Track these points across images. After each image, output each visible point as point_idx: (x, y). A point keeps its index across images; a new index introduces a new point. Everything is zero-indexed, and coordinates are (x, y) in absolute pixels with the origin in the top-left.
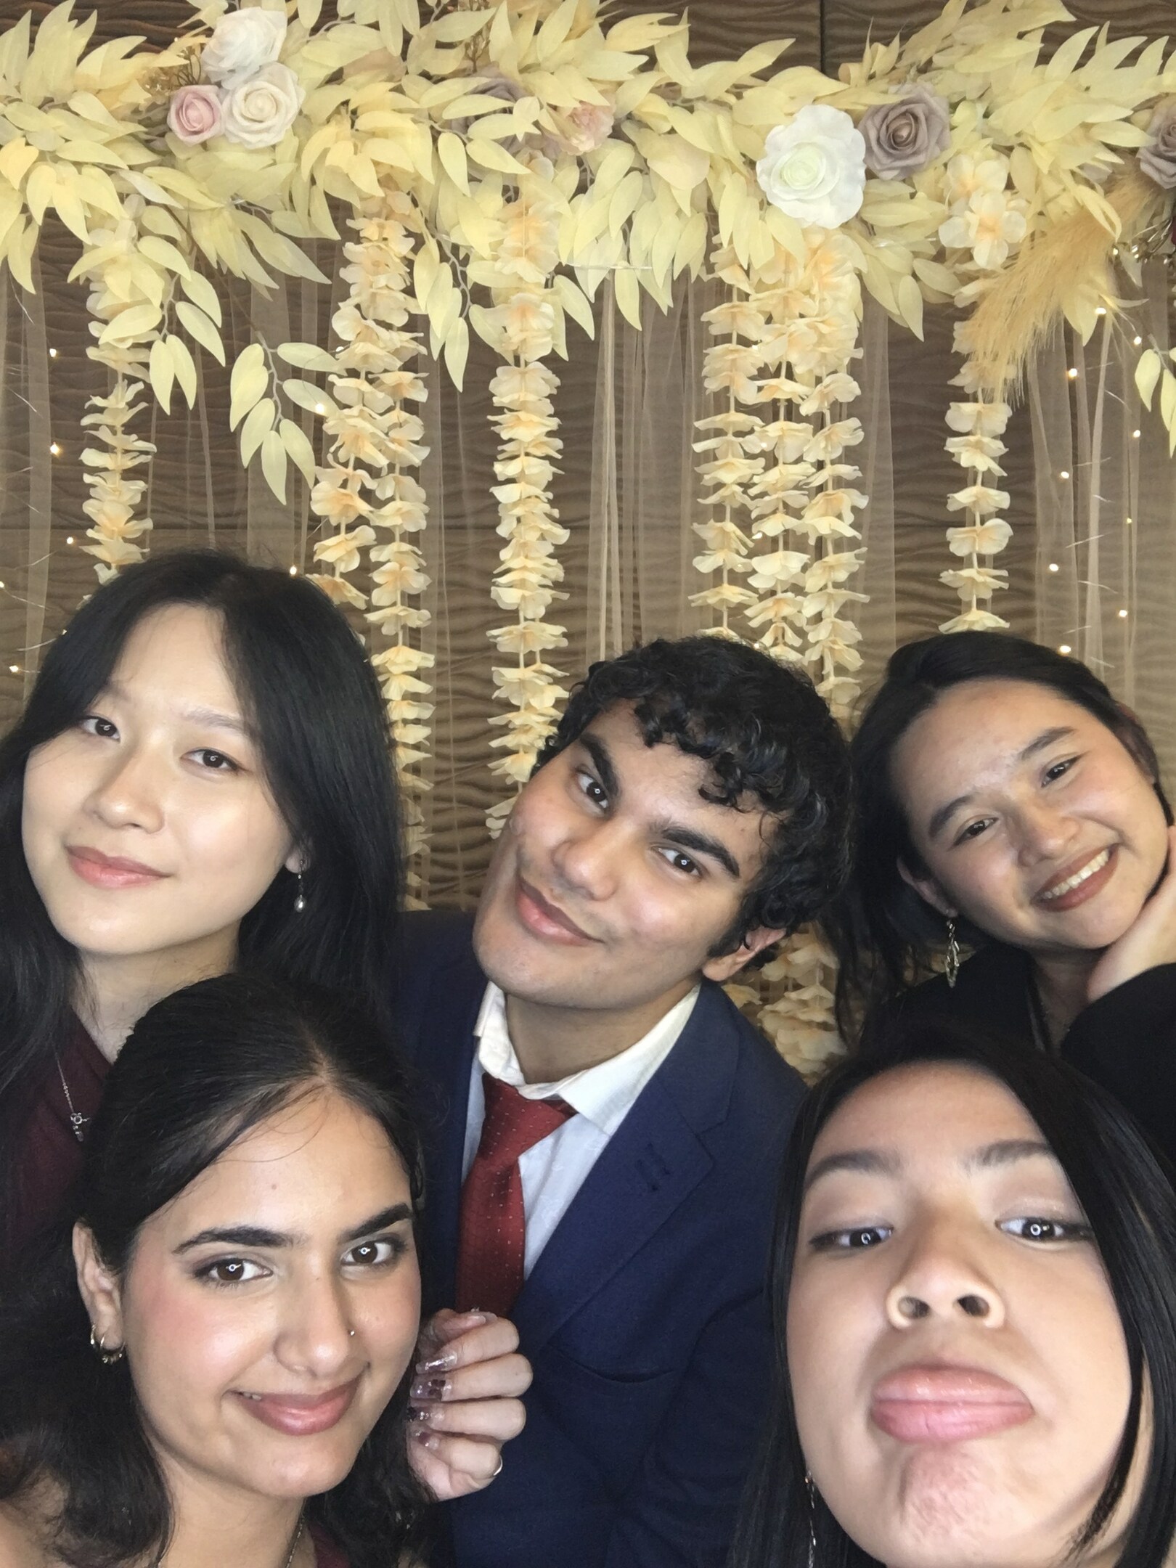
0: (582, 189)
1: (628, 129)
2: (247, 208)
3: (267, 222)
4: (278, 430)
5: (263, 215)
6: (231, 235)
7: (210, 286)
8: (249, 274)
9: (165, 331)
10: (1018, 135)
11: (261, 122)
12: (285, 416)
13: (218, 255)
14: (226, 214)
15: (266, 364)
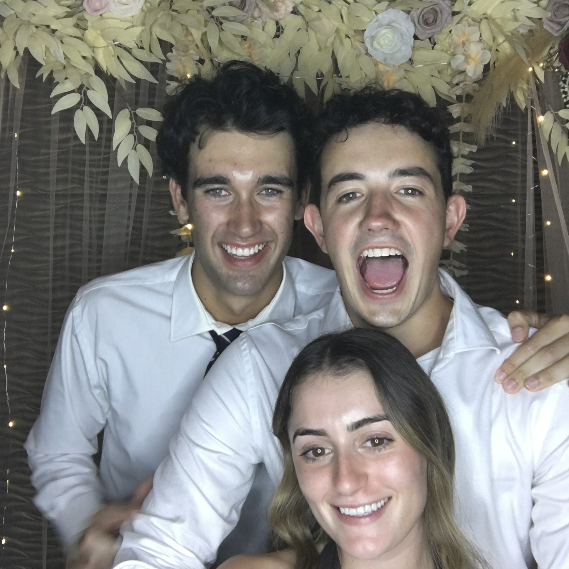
0: (277, 36)
2: (120, 46)
3: (130, 53)
4: (135, 148)
5: (128, 50)
6: (113, 59)
7: (103, 82)
9: (82, 104)
10: (484, 14)
11: (127, 5)
12: (139, 144)
13: (107, 67)
14: (110, 48)
15: (131, 119)
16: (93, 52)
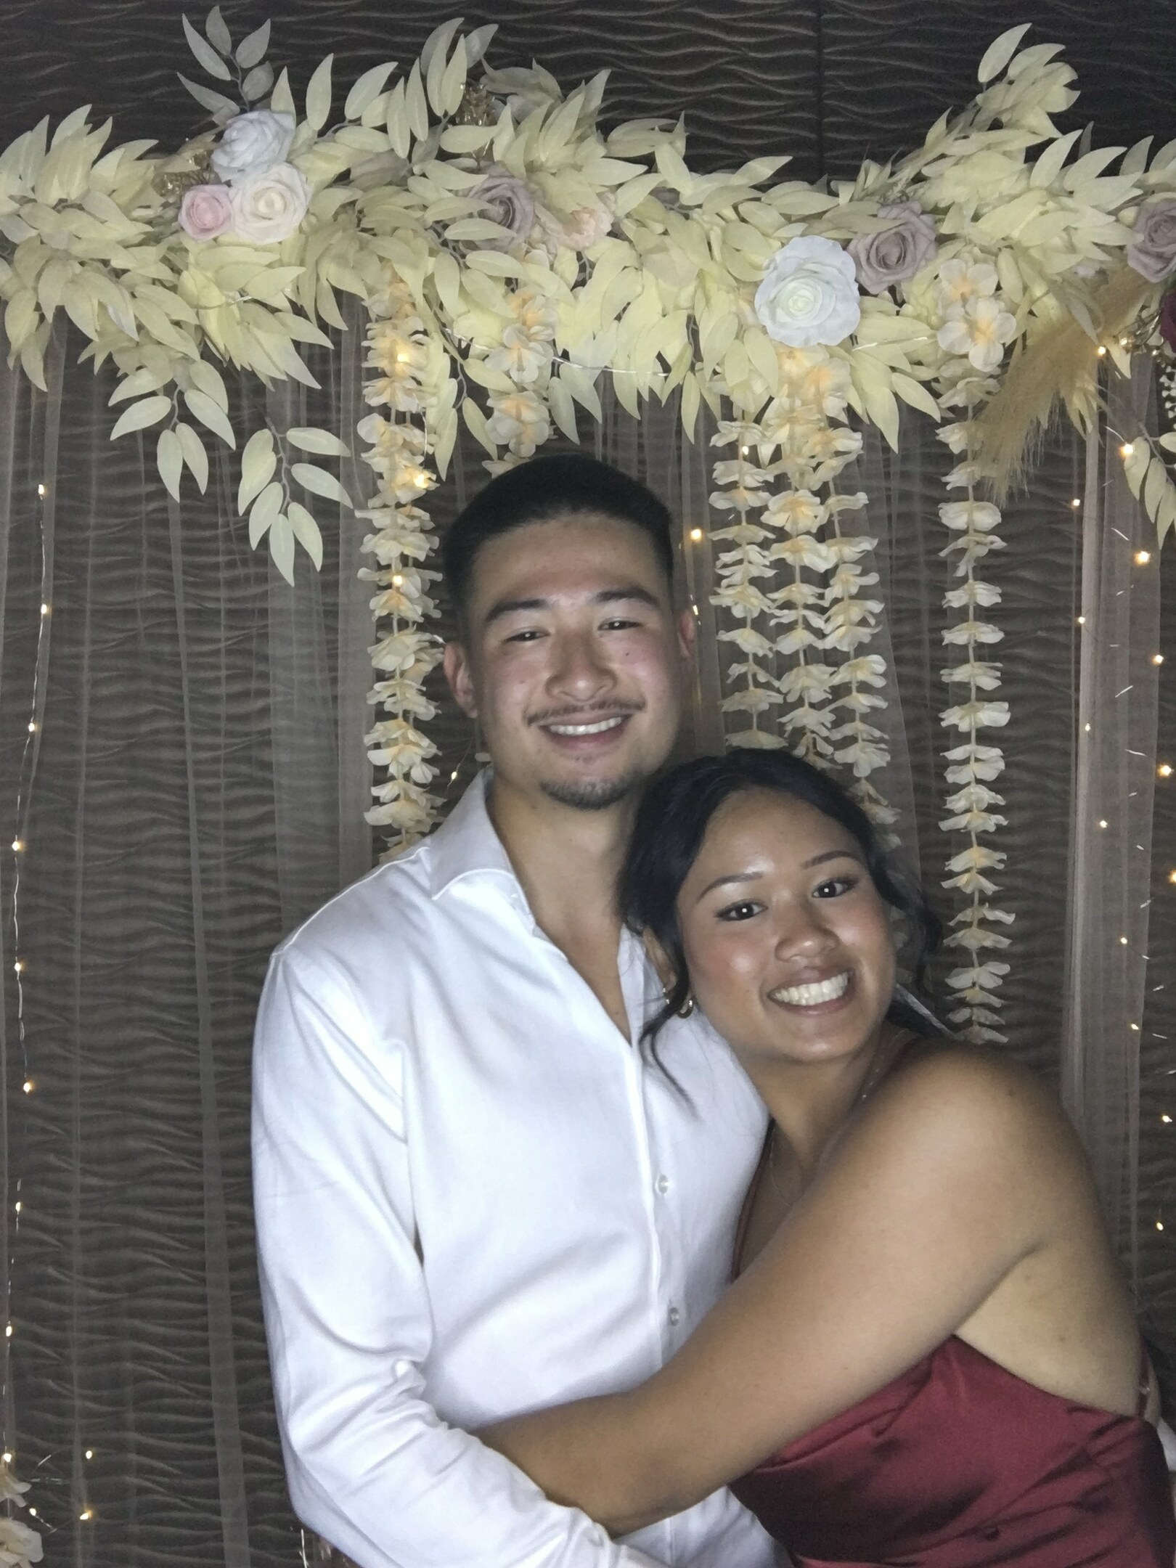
0: (581, 283)
1: (629, 228)
2: (255, 302)
4: (286, 513)
6: (239, 328)
7: (217, 375)
8: (255, 366)
9: (175, 419)
10: (1003, 239)
11: (270, 219)
12: (293, 499)
14: (235, 309)
15: (276, 450)
16: (197, 314)
